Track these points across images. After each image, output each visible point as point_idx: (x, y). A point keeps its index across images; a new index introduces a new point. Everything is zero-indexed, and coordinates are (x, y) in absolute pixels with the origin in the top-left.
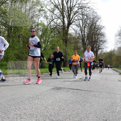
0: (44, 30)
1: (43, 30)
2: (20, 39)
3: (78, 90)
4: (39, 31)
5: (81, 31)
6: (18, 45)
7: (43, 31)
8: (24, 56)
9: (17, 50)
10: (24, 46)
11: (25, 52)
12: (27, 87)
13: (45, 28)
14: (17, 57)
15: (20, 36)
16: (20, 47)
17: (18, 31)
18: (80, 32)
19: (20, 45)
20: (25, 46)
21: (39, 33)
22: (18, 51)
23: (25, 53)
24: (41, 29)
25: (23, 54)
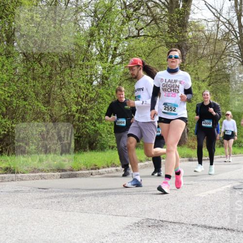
0: (101, 13)
1: (95, 12)
2: (13, 46)
3: (229, 232)
4: (83, 14)
5: (237, 11)
6: (5, 67)
7: (96, 16)
8: (30, 107)
9: (5, 86)
10: (29, 69)
11: (34, 92)
12: (42, 218)
13: (105, 5)
14: (4, 110)
15: (13, 34)
16: (15, 75)
17: (7, 15)
18: (233, 14)
19: (15, 69)
20: (34, 69)
21: (82, 22)
22: (6, 89)
23: (33, 95)
24: (90, 7)
25: (25, 100)
